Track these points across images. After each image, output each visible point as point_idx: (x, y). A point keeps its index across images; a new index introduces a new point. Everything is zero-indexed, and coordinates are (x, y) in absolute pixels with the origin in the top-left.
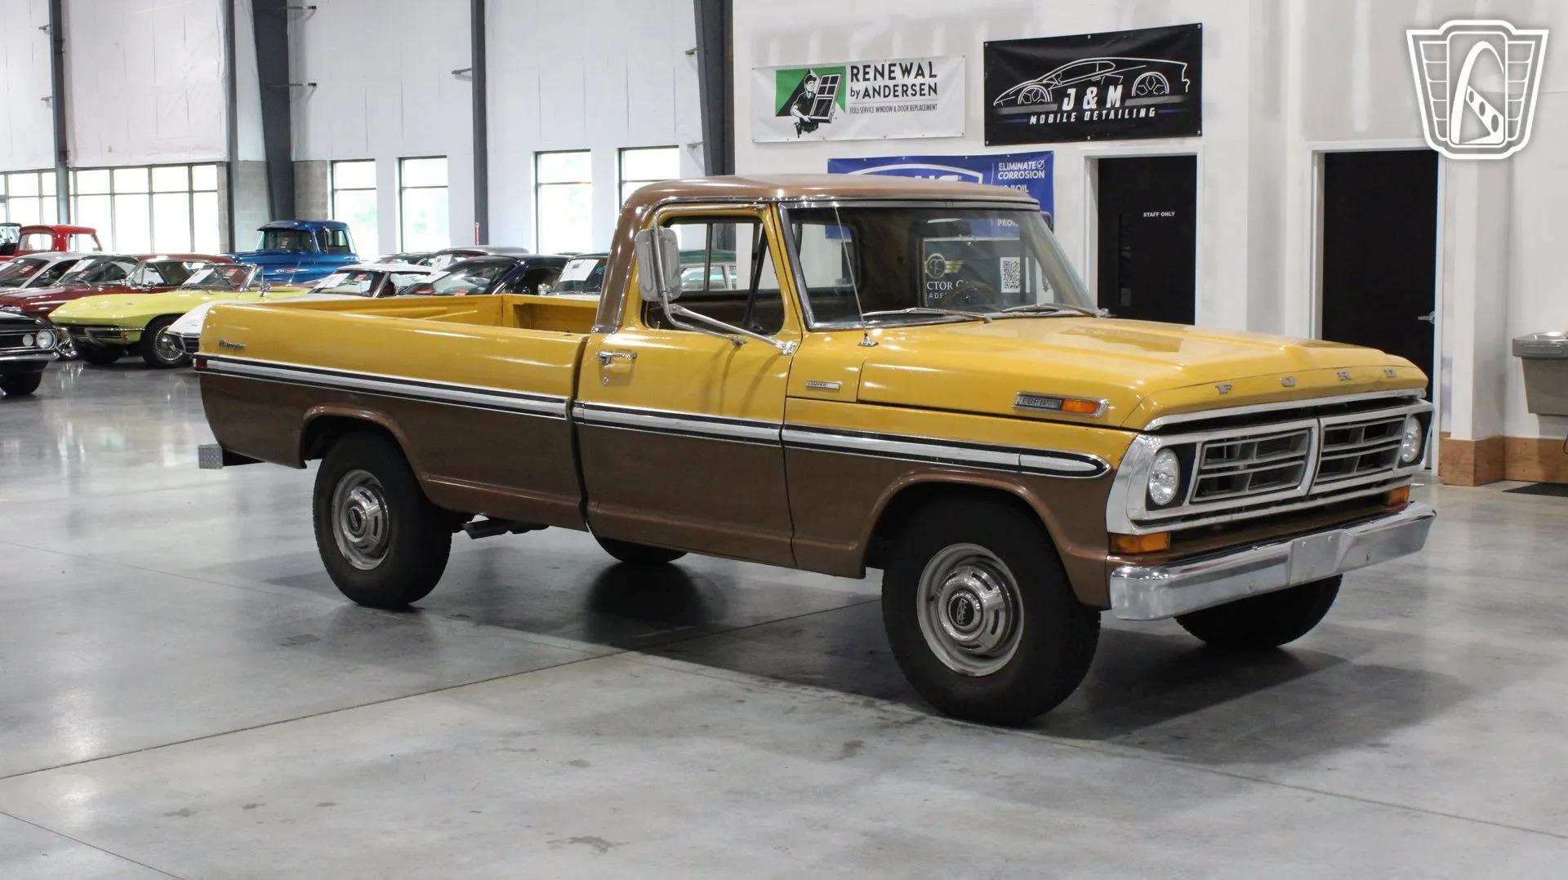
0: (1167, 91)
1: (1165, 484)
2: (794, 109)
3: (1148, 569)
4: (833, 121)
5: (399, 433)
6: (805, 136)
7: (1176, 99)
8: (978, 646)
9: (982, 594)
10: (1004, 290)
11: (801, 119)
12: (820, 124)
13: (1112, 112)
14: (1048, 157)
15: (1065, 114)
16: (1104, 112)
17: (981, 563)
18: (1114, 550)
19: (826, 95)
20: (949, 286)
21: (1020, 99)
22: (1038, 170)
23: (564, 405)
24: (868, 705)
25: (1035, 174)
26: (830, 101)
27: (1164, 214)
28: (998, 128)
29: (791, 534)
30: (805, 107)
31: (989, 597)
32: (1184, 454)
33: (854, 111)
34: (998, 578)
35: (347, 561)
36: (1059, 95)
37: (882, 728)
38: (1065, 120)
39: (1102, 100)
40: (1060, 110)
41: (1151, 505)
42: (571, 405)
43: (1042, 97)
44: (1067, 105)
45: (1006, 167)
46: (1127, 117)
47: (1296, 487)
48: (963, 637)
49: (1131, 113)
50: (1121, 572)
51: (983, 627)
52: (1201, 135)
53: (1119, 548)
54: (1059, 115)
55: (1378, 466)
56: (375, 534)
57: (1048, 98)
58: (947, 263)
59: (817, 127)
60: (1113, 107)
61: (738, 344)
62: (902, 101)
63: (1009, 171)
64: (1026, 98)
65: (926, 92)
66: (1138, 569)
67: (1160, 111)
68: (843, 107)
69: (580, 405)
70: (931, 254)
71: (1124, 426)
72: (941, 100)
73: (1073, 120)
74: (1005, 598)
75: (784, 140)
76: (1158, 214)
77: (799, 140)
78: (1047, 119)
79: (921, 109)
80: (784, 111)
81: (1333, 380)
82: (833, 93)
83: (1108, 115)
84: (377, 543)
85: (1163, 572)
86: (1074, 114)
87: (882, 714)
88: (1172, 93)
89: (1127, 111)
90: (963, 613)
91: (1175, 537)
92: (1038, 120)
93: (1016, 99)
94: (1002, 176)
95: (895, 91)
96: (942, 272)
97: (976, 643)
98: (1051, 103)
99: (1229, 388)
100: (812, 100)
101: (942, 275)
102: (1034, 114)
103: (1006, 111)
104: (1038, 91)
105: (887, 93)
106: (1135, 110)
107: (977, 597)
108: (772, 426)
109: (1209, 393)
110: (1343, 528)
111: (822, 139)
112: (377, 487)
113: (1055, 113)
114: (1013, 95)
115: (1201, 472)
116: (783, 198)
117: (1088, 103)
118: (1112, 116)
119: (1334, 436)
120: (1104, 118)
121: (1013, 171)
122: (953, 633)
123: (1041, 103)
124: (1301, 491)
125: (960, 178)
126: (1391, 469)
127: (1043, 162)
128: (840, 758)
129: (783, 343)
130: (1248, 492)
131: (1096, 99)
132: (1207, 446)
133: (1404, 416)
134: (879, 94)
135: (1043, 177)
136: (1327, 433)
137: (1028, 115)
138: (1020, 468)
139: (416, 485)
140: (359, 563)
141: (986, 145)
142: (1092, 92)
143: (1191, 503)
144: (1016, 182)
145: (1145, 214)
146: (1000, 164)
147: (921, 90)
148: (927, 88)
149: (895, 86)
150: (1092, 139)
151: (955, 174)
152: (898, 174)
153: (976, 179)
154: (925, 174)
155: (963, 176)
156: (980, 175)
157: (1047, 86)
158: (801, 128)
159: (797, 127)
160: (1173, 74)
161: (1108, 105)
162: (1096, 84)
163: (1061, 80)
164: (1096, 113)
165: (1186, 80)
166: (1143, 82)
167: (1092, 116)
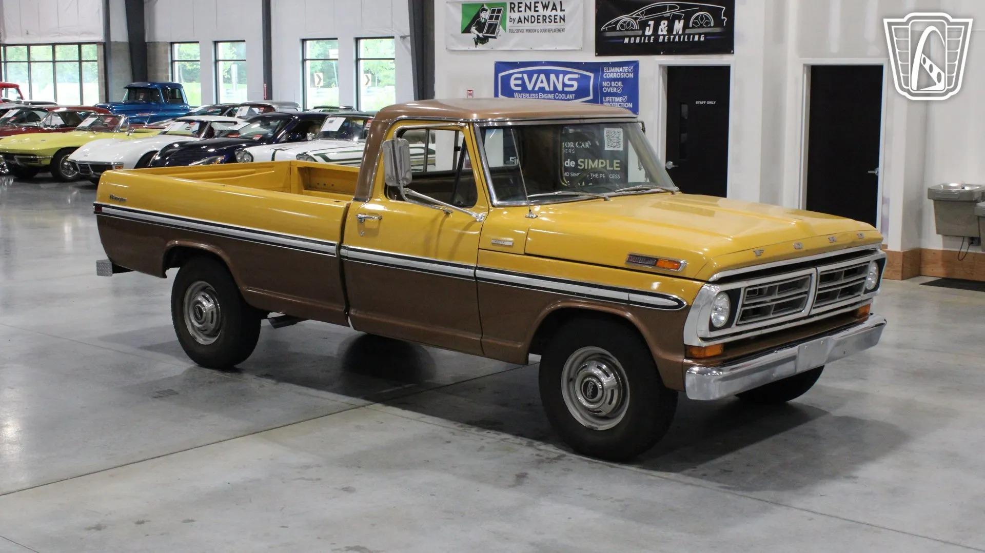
0: (713, 25)
1: (721, 313)
2: (473, 29)
3: (709, 369)
5: (226, 259)
6: (480, 46)
7: (717, 30)
8: (600, 412)
9: (603, 379)
10: (606, 148)
11: (478, 36)
12: (490, 39)
13: (677, 37)
14: (636, 64)
15: (647, 38)
16: (672, 37)
17: (602, 359)
18: (688, 356)
19: (493, 21)
20: (571, 145)
21: (618, 27)
22: (629, 72)
23: (334, 248)
24: (530, 445)
25: (627, 75)
26: (496, 25)
27: (709, 103)
28: (602, 45)
29: (480, 336)
30: (480, 28)
31: (607, 381)
32: (733, 296)
33: (511, 31)
34: (613, 368)
35: (194, 339)
36: (643, 25)
37: (539, 462)
38: (646, 41)
39: (670, 29)
40: (643, 35)
41: (712, 328)
42: (340, 247)
43: (633, 26)
44: (649, 32)
45: (608, 70)
46: (686, 40)
47: (801, 311)
48: (591, 406)
49: (689, 38)
50: (692, 370)
51: (603, 401)
52: (733, 53)
53: (691, 354)
54: (643, 38)
55: (852, 294)
56: (212, 322)
57: (636, 27)
59: (488, 41)
60: (677, 33)
61: (448, 213)
62: (542, 26)
63: (610, 73)
64: (622, 26)
65: (558, 20)
66: (703, 368)
67: (708, 38)
68: (505, 29)
69: (345, 248)
71: (696, 278)
72: (567, 26)
73: (651, 41)
74: (617, 380)
75: (466, 48)
76: (705, 102)
78: (635, 40)
79: (554, 31)
80: (467, 30)
81: (826, 243)
82: (498, 20)
83: (674, 38)
84: (213, 328)
85: (719, 370)
86: (652, 38)
87: (538, 452)
88: (715, 26)
89: (686, 36)
90: (591, 391)
91: (726, 346)
92: (630, 40)
93: (616, 27)
94: (606, 75)
95: (538, 19)
97: (598, 410)
98: (638, 30)
99: (762, 251)
100: (484, 24)
101: (567, 137)
102: (627, 36)
103: (609, 34)
104: (629, 22)
105: (533, 20)
106: (692, 36)
107: (599, 380)
108: (470, 267)
109: (750, 256)
110: (830, 335)
111: (491, 49)
112: (212, 291)
113: (641, 37)
114: (613, 24)
115: (743, 306)
116: (477, 120)
117: (662, 31)
118: (677, 39)
119: (826, 278)
120: (671, 40)
121: (613, 73)
122: (585, 403)
123: (632, 30)
124: (804, 313)
125: (579, 76)
126: (859, 295)
127: (632, 67)
128: (514, 486)
129: (476, 213)
130: (772, 316)
131: (667, 28)
132: (747, 290)
133: (869, 262)
134: (528, 21)
135: (632, 77)
136: (821, 276)
137: (623, 38)
138: (629, 302)
139: (239, 292)
140: (201, 340)
141: (596, 56)
142: (664, 24)
143: (737, 325)
144: (615, 80)
145: (697, 103)
146: (605, 68)
147: (555, 19)
148: (558, 18)
149: (538, 16)
150: (664, 54)
151: (576, 74)
152: (539, 72)
153: (590, 77)
154: (557, 73)
155: (581, 75)
156: (592, 75)
157: (635, 19)
158: (478, 41)
159: (475, 41)
160: (716, 14)
161: (674, 32)
162: (667, 19)
163: (645, 15)
164: (667, 37)
165: (725, 18)
166: (697, 18)
167: (664, 39)
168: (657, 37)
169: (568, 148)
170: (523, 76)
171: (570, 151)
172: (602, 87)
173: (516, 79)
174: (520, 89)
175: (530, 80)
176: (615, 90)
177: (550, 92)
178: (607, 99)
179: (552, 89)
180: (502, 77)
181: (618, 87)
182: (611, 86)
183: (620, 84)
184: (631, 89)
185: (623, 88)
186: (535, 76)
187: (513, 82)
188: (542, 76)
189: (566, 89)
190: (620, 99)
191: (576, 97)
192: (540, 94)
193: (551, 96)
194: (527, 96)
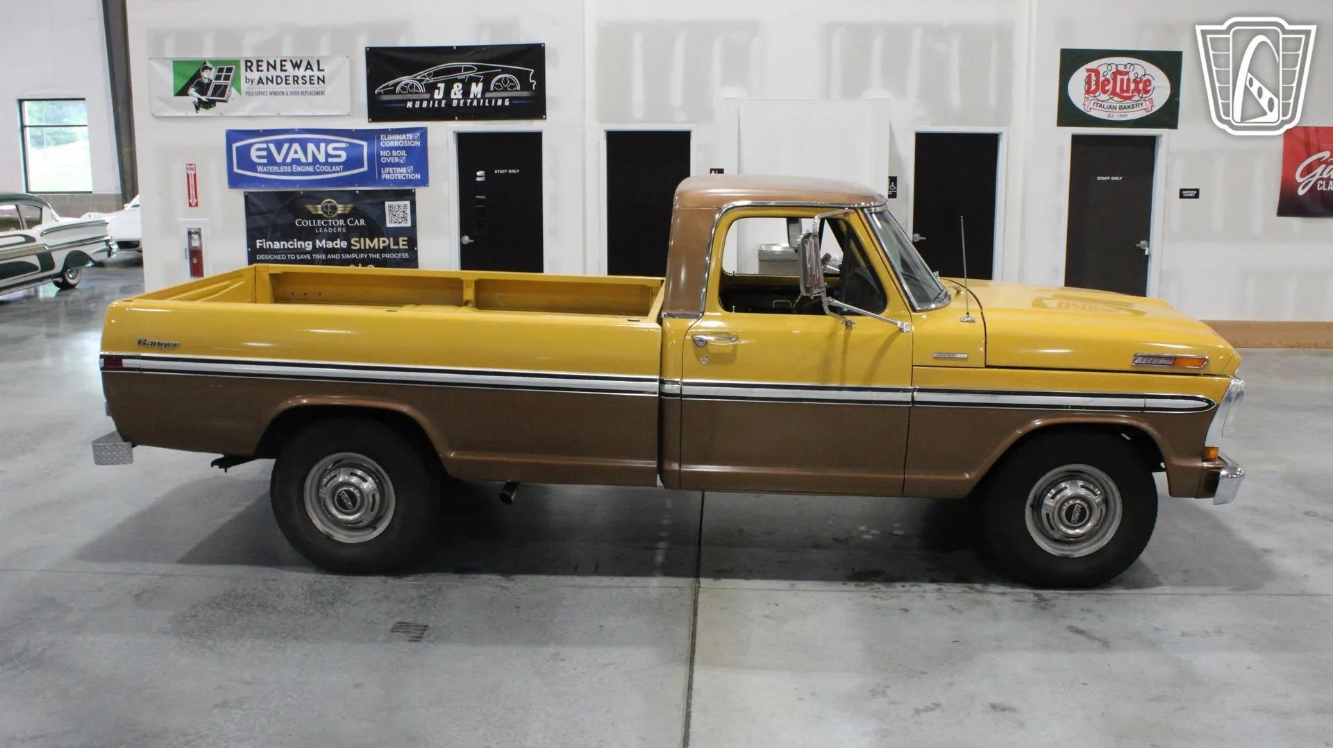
0: (519, 88)
2: (192, 91)
4: (230, 101)
6: (203, 112)
7: (525, 94)
10: (389, 225)
11: (199, 99)
12: (217, 103)
13: (475, 101)
14: (423, 133)
15: (437, 102)
16: (469, 101)
19: (222, 81)
20: (341, 222)
21: (398, 89)
22: (414, 140)
25: (412, 143)
26: (226, 86)
27: (510, 171)
28: (378, 110)
30: (202, 89)
33: (249, 94)
36: (431, 88)
38: (436, 105)
39: (466, 93)
40: (432, 98)
43: (417, 88)
44: (438, 95)
45: (387, 137)
46: (487, 104)
49: (490, 102)
52: (545, 118)
54: (431, 102)
57: (422, 89)
58: (339, 206)
59: (215, 105)
60: (475, 97)
62: (292, 87)
63: (390, 141)
64: (403, 89)
65: (315, 81)
67: (514, 102)
68: (239, 91)
70: (324, 200)
72: (328, 88)
73: (443, 105)
75: (183, 114)
76: (506, 171)
77: (197, 115)
78: (421, 104)
79: (311, 93)
80: (183, 92)
82: (228, 80)
83: (471, 103)
86: (444, 102)
88: (522, 89)
89: (487, 101)
92: (414, 105)
93: (394, 90)
94: (384, 144)
95: (286, 80)
96: (334, 213)
98: (424, 93)
100: (209, 85)
101: (336, 214)
102: (410, 100)
103: (385, 98)
104: (413, 84)
105: (279, 79)
106: (494, 100)
111: (219, 115)
113: (428, 101)
114: (391, 86)
117: (455, 94)
118: (475, 103)
120: (468, 105)
121: (394, 141)
123: (416, 93)
125: (348, 145)
127: (418, 134)
131: (461, 91)
134: (272, 82)
135: (419, 145)
137: (405, 101)
141: (369, 121)
142: (458, 87)
144: (396, 148)
145: (496, 172)
146: (382, 136)
147: (310, 80)
148: (315, 79)
149: (286, 77)
150: (459, 119)
151: (343, 143)
152: (291, 141)
153: (362, 146)
154: (317, 143)
155: (351, 144)
156: (365, 144)
157: (420, 81)
158: (200, 106)
159: (195, 105)
160: (522, 76)
161: (472, 96)
162: (462, 81)
163: (432, 77)
164: (462, 101)
165: (533, 81)
166: (499, 81)
167: (459, 103)
168: (450, 101)
169: (337, 227)
170: (268, 147)
171: (339, 230)
172: (379, 157)
173: (259, 150)
174: (265, 161)
175: (279, 152)
176: (396, 160)
177: (308, 164)
178: (387, 170)
179: (310, 160)
180: (237, 148)
181: (401, 156)
183: (403, 153)
184: (418, 157)
185: (406, 157)
186: (286, 146)
187: (254, 154)
188: (296, 146)
189: (330, 160)
190: (403, 170)
191: (345, 170)
192: (294, 166)
193: (310, 169)
194: (276, 169)
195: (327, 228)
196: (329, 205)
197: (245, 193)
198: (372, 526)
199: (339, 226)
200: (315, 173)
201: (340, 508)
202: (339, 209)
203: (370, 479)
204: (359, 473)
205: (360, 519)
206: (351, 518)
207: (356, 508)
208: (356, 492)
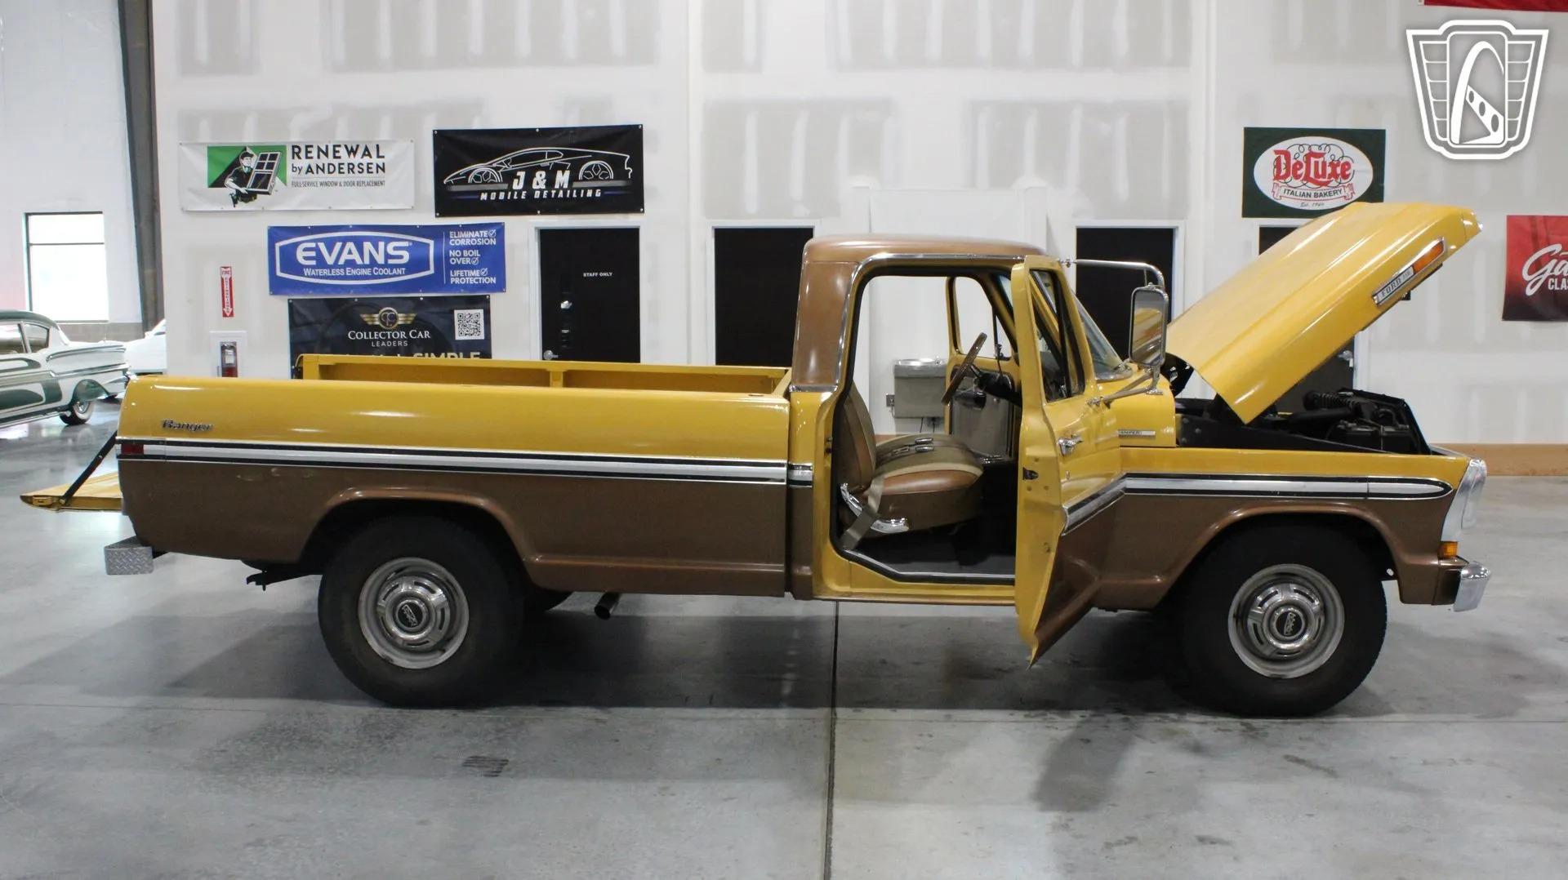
0: (612, 177)
2: (229, 181)
4: (273, 192)
6: (241, 206)
7: (620, 183)
10: (458, 337)
11: (238, 191)
12: (258, 196)
13: (561, 192)
14: (500, 229)
15: (516, 193)
16: (553, 192)
19: (264, 170)
20: (402, 335)
21: (471, 179)
22: (489, 238)
25: (487, 242)
26: (269, 176)
27: (601, 274)
28: (446, 203)
30: (242, 179)
33: (296, 184)
36: (509, 177)
38: (515, 197)
39: (550, 182)
40: (510, 188)
43: (493, 178)
44: (518, 185)
45: (457, 235)
46: (574, 196)
49: (578, 193)
52: (643, 212)
54: (510, 193)
57: (499, 178)
58: (400, 315)
59: (255, 198)
60: (561, 188)
62: (347, 177)
63: (460, 239)
64: (477, 178)
65: (374, 169)
67: (606, 193)
68: (284, 182)
70: (382, 308)
72: (388, 177)
73: (523, 197)
75: (218, 208)
76: (596, 274)
77: (234, 209)
78: (497, 196)
79: (368, 184)
80: (218, 183)
82: (272, 168)
83: (557, 194)
86: (524, 193)
88: (616, 178)
89: (575, 191)
92: (489, 196)
93: (467, 179)
94: (454, 242)
95: (340, 168)
96: (394, 324)
98: (501, 183)
100: (249, 174)
101: (396, 325)
102: (484, 191)
103: (455, 188)
104: (488, 173)
105: (331, 170)
106: (583, 191)
111: (261, 209)
113: (506, 192)
114: (463, 175)
117: (538, 184)
118: (561, 194)
120: (553, 196)
121: (465, 239)
123: (492, 183)
125: (411, 244)
127: (494, 231)
131: (545, 181)
134: (323, 170)
135: (495, 243)
137: (479, 193)
141: (436, 216)
142: (541, 175)
144: (469, 248)
145: (585, 275)
146: (451, 233)
147: (368, 168)
148: (374, 167)
149: (340, 164)
150: (542, 213)
151: (405, 241)
152: (345, 240)
153: (428, 245)
154: (375, 242)
155: (413, 242)
156: (431, 242)
157: (497, 169)
158: (237, 199)
159: (232, 198)
160: (616, 163)
161: (557, 186)
162: (545, 169)
163: (511, 164)
164: (545, 192)
165: (629, 168)
166: (589, 168)
167: (542, 194)
168: (531, 192)
169: (397, 340)
170: (317, 246)
171: (400, 343)
172: (448, 258)
173: (306, 250)
174: (313, 263)
175: (330, 252)
176: (468, 261)
177: (365, 266)
178: (457, 273)
179: (367, 261)
180: (281, 248)
181: (474, 256)
182: (462, 256)
183: (476, 253)
184: (494, 258)
185: (480, 258)
186: (338, 245)
187: (300, 256)
188: (350, 245)
189: (391, 262)
190: (476, 273)
191: (407, 273)
192: (347, 269)
193: (367, 272)
194: (326, 272)
195: (385, 341)
196: (389, 314)
197: (289, 300)
198: (440, 647)
199: (399, 339)
200: (373, 277)
201: (401, 625)
202: (400, 319)
203: (439, 591)
204: (427, 582)
205: (426, 640)
206: (416, 637)
207: (421, 625)
208: (422, 606)
